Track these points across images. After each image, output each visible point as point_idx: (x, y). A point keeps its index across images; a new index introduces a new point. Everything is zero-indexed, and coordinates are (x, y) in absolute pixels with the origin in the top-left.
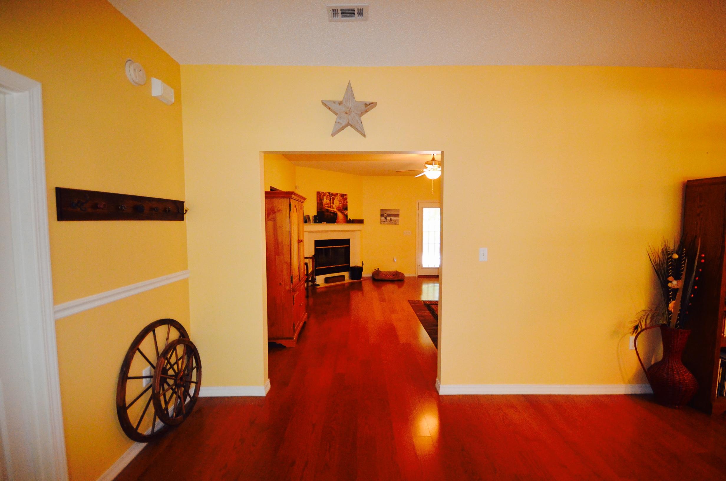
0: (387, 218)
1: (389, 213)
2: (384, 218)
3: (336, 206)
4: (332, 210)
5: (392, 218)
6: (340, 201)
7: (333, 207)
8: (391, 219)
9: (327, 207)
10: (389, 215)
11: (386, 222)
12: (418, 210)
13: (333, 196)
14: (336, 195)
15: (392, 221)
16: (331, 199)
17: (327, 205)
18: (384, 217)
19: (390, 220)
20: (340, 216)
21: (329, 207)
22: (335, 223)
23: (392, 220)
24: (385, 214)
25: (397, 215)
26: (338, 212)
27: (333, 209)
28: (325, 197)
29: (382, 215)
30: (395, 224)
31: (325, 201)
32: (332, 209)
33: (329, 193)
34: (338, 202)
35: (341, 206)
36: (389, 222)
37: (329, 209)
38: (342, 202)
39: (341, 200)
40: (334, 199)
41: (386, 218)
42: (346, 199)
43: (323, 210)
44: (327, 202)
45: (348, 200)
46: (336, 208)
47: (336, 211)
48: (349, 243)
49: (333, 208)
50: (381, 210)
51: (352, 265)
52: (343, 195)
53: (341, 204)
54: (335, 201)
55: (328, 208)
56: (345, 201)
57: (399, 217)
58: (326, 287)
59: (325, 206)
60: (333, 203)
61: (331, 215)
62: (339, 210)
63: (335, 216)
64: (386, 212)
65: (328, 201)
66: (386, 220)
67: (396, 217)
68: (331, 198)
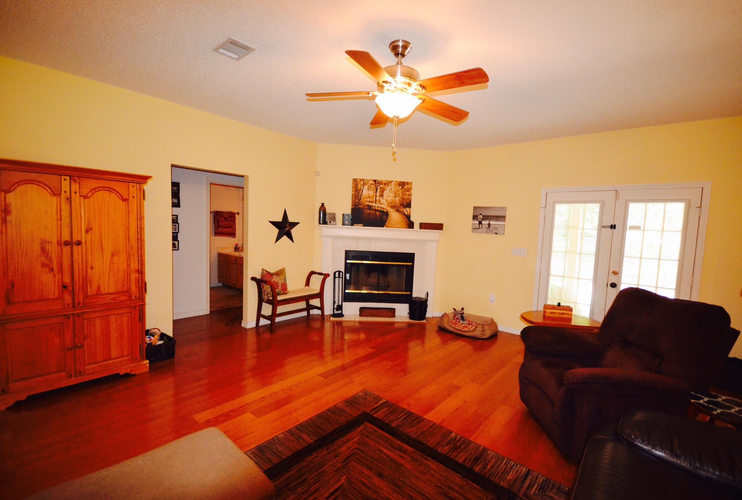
0: (483, 222)
1: (487, 213)
2: (477, 222)
3: (387, 201)
4: (378, 207)
5: (492, 222)
6: (396, 193)
7: (382, 202)
8: (489, 225)
9: (370, 202)
10: (486, 218)
11: (479, 229)
12: (546, 207)
13: (381, 186)
14: (388, 183)
15: (491, 229)
16: (377, 189)
17: (369, 200)
18: (477, 220)
19: (487, 226)
20: (394, 216)
21: (372, 202)
22: (383, 226)
23: (491, 226)
24: (481, 214)
25: (502, 218)
26: (390, 210)
27: (380, 206)
28: (366, 187)
29: (475, 217)
30: (496, 233)
31: (366, 192)
32: (378, 205)
33: (375, 181)
34: (392, 195)
35: (397, 201)
36: (486, 230)
37: (374, 204)
38: (401, 194)
39: (398, 191)
40: (383, 190)
41: (480, 223)
42: (409, 190)
43: (361, 206)
44: (369, 194)
45: (413, 192)
46: (386, 204)
47: (387, 208)
48: (412, 260)
49: (382, 204)
50: (475, 208)
51: (415, 295)
52: (402, 184)
53: (397, 198)
54: (386, 193)
55: (370, 204)
56: (407, 193)
57: (504, 221)
58: (360, 323)
59: (366, 200)
60: (382, 196)
61: (376, 214)
62: (393, 207)
63: (385, 216)
64: (481, 213)
65: (372, 193)
66: (481, 225)
67: (499, 221)
68: (379, 188)
